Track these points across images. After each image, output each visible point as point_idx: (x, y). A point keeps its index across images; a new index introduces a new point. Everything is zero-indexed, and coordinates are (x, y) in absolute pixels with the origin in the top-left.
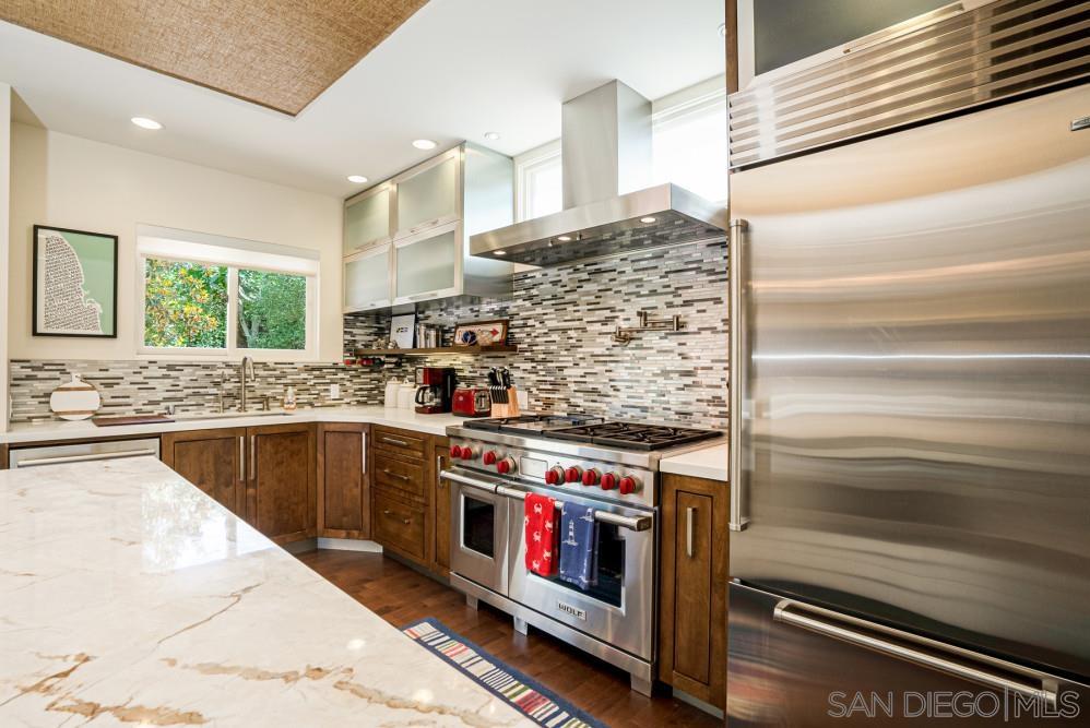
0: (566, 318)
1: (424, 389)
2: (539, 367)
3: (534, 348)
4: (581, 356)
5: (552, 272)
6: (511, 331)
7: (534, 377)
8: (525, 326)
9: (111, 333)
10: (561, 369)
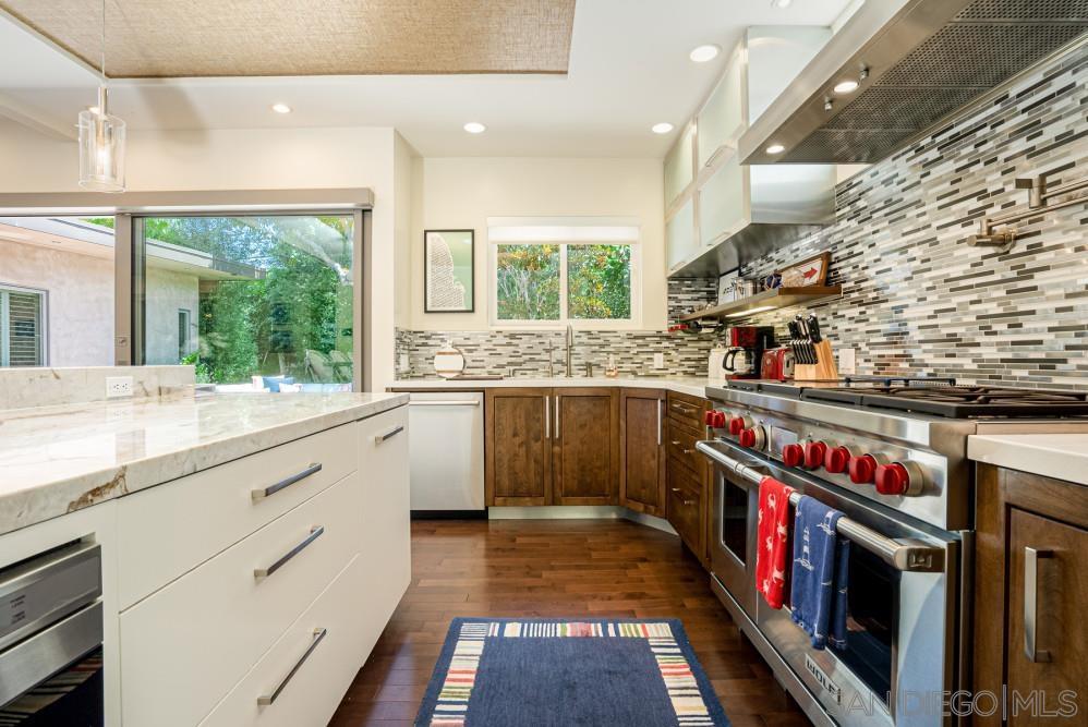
0: (905, 230)
1: (734, 353)
2: (869, 312)
3: (863, 285)
4: (930, 284)
5: (885, 168)
6: (834, 267)
7: (862, 327)
8: (851, 255)
9: (470, 308)
10: (898, 309)
